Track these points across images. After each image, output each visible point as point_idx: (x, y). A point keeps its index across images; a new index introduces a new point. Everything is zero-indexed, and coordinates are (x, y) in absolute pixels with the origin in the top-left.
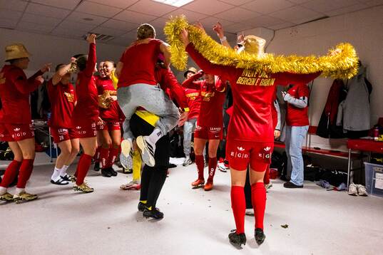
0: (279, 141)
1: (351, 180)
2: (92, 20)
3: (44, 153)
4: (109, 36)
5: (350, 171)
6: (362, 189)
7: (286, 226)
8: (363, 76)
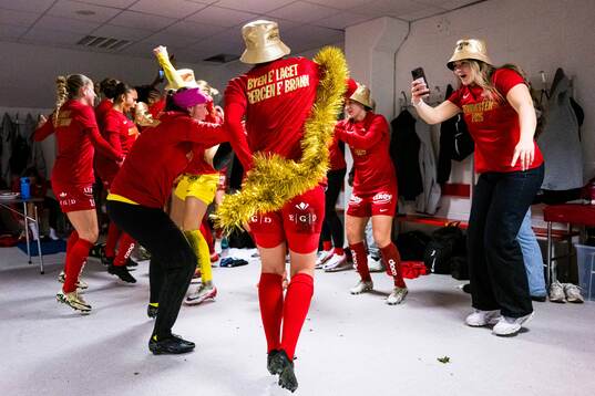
0: (425, 213)
1: (554, 276)
2: (93, 13)
3: (16, 250)
4: (124, 42)
5: (551, 260)
6: (574, 291)
7: (446, 360)
8: (568, 95)
